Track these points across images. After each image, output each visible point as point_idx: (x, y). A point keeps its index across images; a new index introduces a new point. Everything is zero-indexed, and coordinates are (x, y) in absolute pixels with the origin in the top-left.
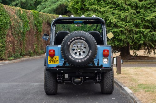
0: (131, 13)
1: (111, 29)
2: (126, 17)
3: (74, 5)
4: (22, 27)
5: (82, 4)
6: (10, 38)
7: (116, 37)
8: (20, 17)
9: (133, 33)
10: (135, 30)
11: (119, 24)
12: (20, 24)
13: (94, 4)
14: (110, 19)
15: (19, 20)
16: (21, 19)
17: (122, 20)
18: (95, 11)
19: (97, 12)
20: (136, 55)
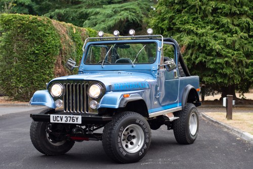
0: (241, 37)
1: (213, 59)
2: (234, 42)
3: (159, 22)
4: (75, 53)
5: (170, 22)
7: (219, 71)
8: (73, 38)
9: (242, 65)
10: (246, 62)
11: (224, 53)
12: (72, 49)
13: (188, 23)
14: (211, 45)
15: (72, 43)
16: (74, 41)
17: (228, 47)
18: (189, 32)
19: (191, 34)
20: (243, 98)
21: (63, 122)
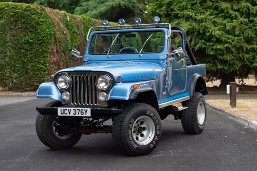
0: (241, 22)
1: (212, 45)
2: (234, 28)
3: (156, 9)
4: (70, 41)
5: (168, 8)
6: (54, 57)
7: (219, 58)
8: (67, 26)
9: (243, 51)
10: (246, 48)
11: (225, 39)
12: (67, 37)
13: (186, 9)
14: (210, 31)
15: (66, 31)
16: (68, 29)
17: (228, 32)
18: (188, 18)
19: (190, 20)
20: (242, 84)
21: (72, 115)
